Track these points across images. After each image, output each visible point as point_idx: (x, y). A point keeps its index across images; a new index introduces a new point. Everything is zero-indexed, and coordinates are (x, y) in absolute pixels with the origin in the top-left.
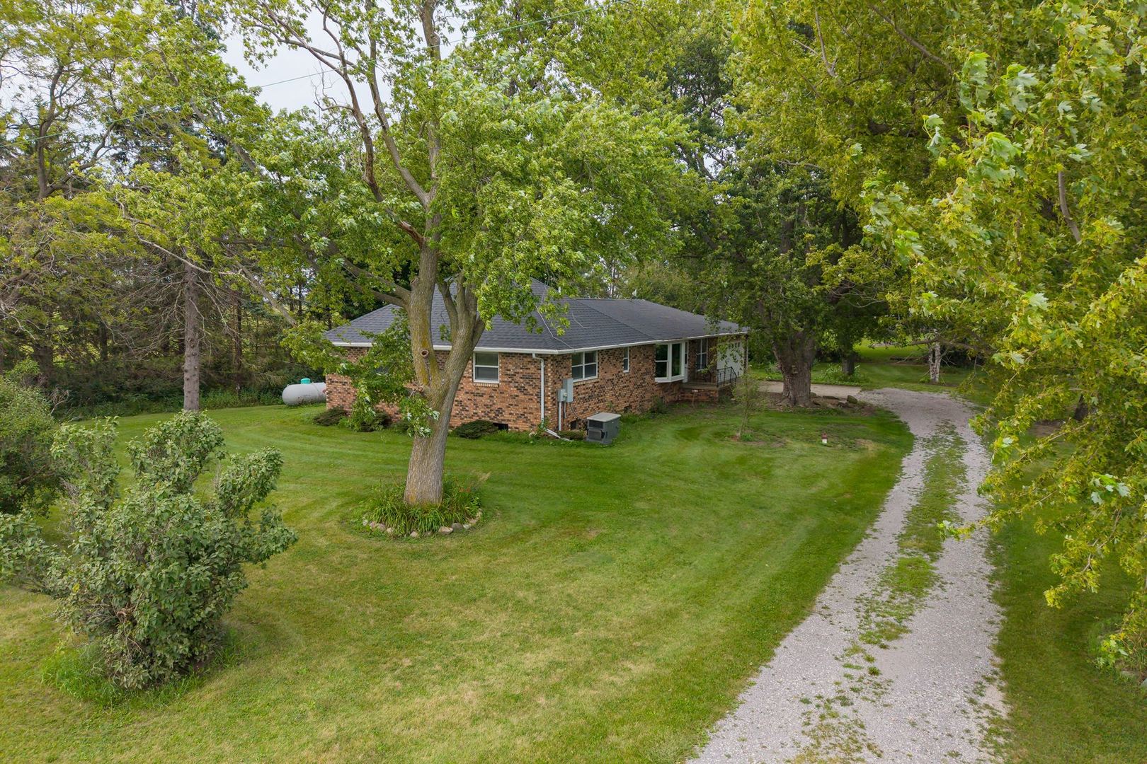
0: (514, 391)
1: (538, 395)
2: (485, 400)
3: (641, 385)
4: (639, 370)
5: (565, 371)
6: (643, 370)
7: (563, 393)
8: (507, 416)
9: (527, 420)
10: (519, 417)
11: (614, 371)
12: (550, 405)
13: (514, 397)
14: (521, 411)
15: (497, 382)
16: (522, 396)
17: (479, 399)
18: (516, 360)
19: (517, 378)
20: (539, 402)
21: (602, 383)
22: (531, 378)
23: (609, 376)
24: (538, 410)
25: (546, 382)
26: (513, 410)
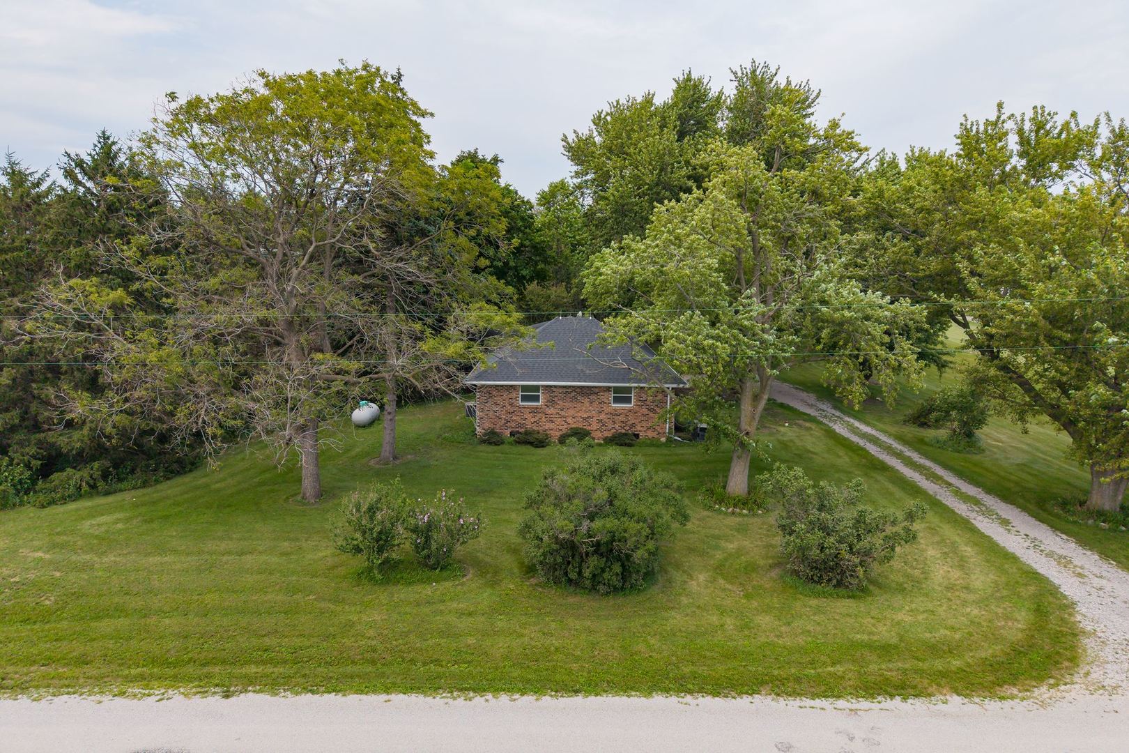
0: (645, 411)
2: (622, 418)
8: (639, 428)
9: (655, 431)
10: (648, 428)
13: (645, 415)
14: (650, 425)
15: (631, 406)
16: (651, 415)
17: (616, 418)
18: (648, 391)
19: (648, 403)
22: (659, 402)
24: (664, 423)
25: (671, 405)
26: (644, 424)
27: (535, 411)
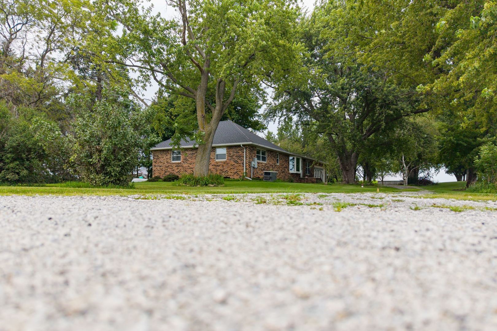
0: (233, 163)
1: (243, 164)
2: (220, 168)
3: (284, 171)
4: (283, 165)
5: (254, 155)
6: (284, 166)
7: (253, 163)
8: (229, 174)
9: (238, 174)
10: (235, 173)
11: (273, 162)
12: (248, 167)
13: (232, 165)
14: (235, 171)
15: (226, 160)
16: (236, 165)
17: (218, 167)
18: (233, 150)
19: (234, 157)
20: (243, 166)
21: (268, 165)
22: (240, 157)
23: (271, 163)
24: (243, 169)
25: (246, 157)
26: (232, 171)
27: (178, 165)
